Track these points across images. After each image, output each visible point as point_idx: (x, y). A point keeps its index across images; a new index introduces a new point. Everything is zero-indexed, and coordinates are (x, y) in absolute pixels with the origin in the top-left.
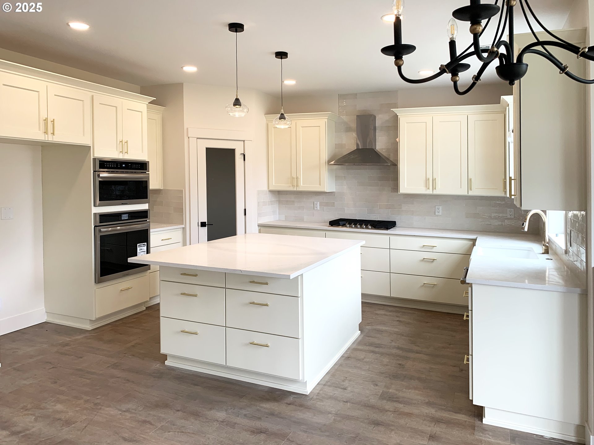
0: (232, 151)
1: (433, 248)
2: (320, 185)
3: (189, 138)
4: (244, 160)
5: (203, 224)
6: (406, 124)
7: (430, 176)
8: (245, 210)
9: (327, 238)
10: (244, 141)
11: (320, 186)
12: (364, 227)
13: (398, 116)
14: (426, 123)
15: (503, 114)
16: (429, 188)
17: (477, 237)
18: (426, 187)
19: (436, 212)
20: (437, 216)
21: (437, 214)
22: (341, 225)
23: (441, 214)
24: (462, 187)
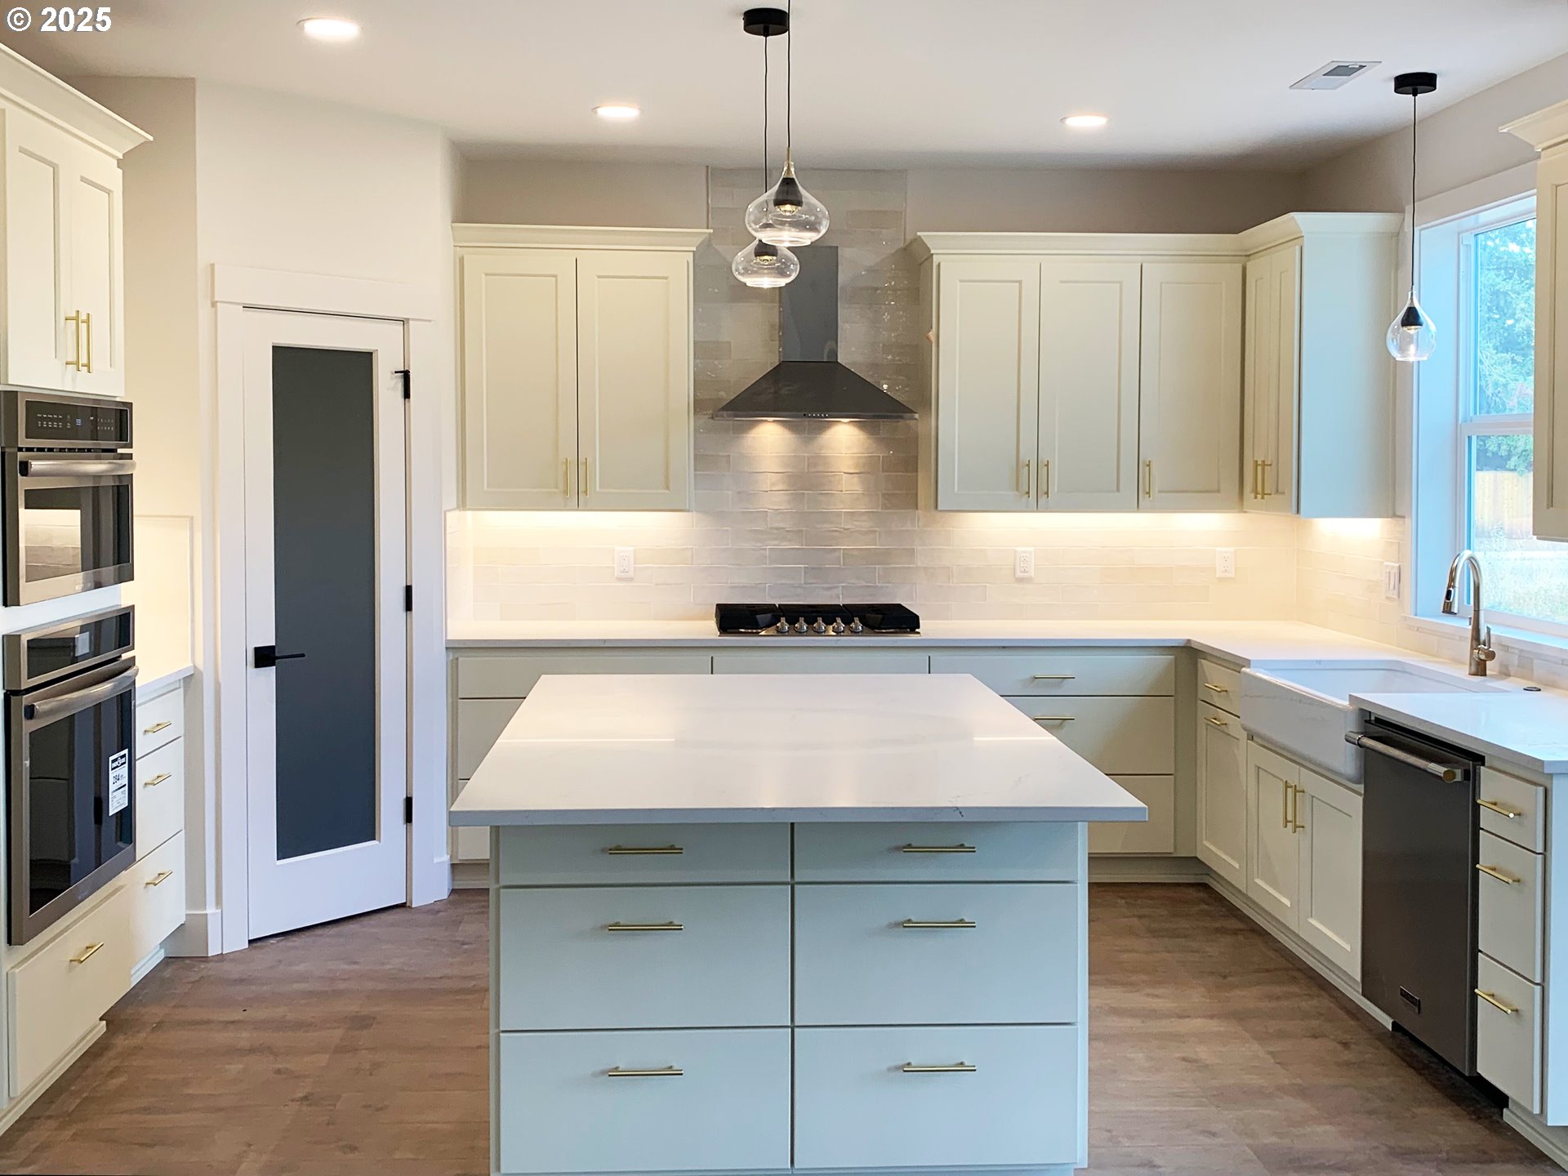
0: (362, 361)
1: (1062, 682)
2: (668, 488)
3: (214, 304)
4: (407, 395)
5: (263, 657)
6: (958, 283)
7: (1028, 454)
8: (409, 590)
9: (717, 673)
10: (404, 322)
11: (667, 491)
12: (801, 626)
13: (934, 256)
14: (1020, 282)
15: (1239, 267)
16: (1028, 493)
17: (1189, 641)
18: (1017, 490)
19: (1018, 570)
20: (1020, 580)
21: (1019, 574)
22: (762, 626)
23: (1033, 575)
24: (1121, 489)
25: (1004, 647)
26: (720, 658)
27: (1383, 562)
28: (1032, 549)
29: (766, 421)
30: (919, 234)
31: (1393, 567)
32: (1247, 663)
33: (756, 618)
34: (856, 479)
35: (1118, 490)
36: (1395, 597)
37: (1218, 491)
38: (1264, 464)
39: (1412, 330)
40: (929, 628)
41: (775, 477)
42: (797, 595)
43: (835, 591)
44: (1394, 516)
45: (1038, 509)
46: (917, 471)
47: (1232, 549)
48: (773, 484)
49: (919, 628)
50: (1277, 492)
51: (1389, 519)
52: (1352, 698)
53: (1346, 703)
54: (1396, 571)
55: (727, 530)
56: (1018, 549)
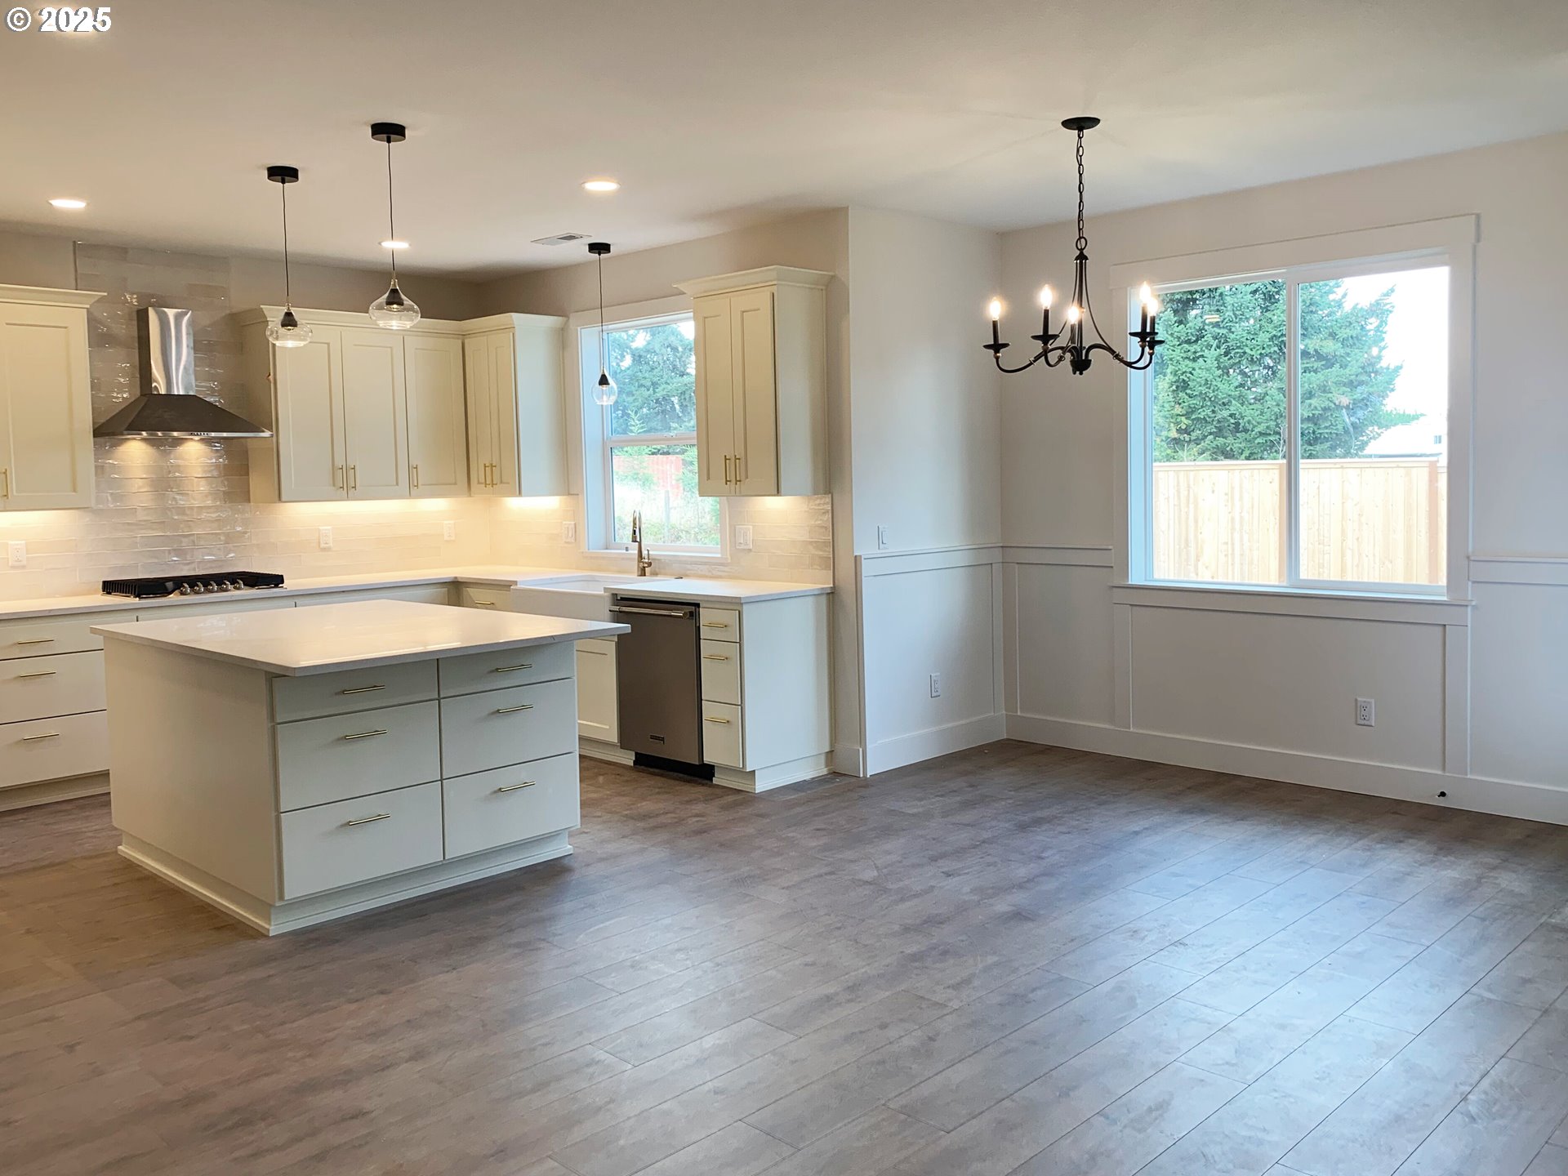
2: (75, 491)
7: (340, 461)
11: (73, 493)
14: (328, 344)
15: (460, 342)
16: (343, 487)
17: (456, 578)
18: (334, 485)
19: (322, 542)
20: (324, 549)
21: (323, 545)
22: (170, 590)
23: (331, 545)
24: (399, 484)
25: (343, 592)
26: (141, 614)
27: (561, 523)
28: (329, 527)
29: (128, 439)
30: (262, 306)
31: (570, 524)
32: (515, 583)
33: (165, 586)
34: (203, 482)
35: (397, 484)
36: (573, 541)
37: (455, 484)
38: (492, 466)
39: (605, 387)
40: (288, 584)
41: (140, 482)
42: (162, 570)
43: (193, 566)
44: (569, 494)
45: (348, 499)
46: (248, 475)
47: (452, 522)
48: (140, 487)
49: (283, 582)
50: (501, 482)
51: (565, 497)
52: (606, 589)
53: (602, 593)
54: (573, 526)
55: (104, 524)
56: (321, 528)
